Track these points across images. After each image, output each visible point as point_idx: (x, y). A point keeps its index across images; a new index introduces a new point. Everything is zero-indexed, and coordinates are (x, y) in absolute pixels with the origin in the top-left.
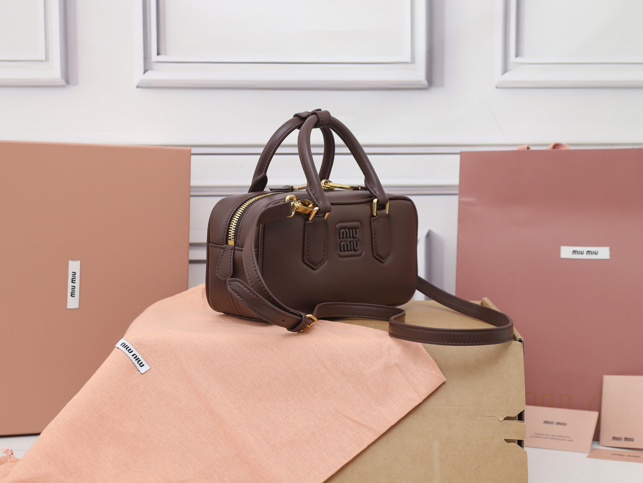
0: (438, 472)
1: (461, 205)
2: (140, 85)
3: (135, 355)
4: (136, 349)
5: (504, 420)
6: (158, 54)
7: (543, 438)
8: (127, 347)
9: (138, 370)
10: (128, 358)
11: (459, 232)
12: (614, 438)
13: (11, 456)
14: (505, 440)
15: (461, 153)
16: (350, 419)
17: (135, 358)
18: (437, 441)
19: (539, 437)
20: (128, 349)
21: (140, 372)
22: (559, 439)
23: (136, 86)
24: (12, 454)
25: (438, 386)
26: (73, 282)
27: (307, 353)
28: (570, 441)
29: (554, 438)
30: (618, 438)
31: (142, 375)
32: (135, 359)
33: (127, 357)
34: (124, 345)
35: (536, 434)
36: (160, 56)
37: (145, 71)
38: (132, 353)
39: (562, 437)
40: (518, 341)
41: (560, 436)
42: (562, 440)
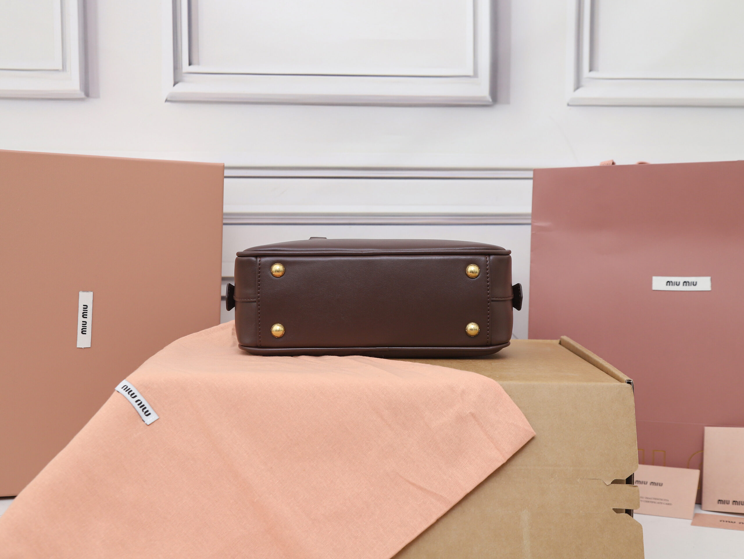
0: (529, 551)
1: (535, 230)
2: (169, 99)
3: (140, 400)
4: (141, 393)
5: (612, 483)
6: (190, 64)
8: (129, 391)
9: (143, 420)
10: (130, 404)
11: (532, 261)
12: (720, 501)
14: (614, 509)
16: (413, 484)
17: (139, 405)
18: (527, 511)
20: (131, 393)
21: (146, 422)
22: (655, 502)
23: (165, 100)
25: (526, 442)
26: (85, 316)
28: (669, 504)
29: (648, 500)
30: (725, 501)
31: (148, 427)
34: (126, 388)
36: (191, 67)
37: (175, 83)
38: (136, 399)
39: (658, 499)
40: (626, 383)
41: (656, 499)
42: (658, 503)
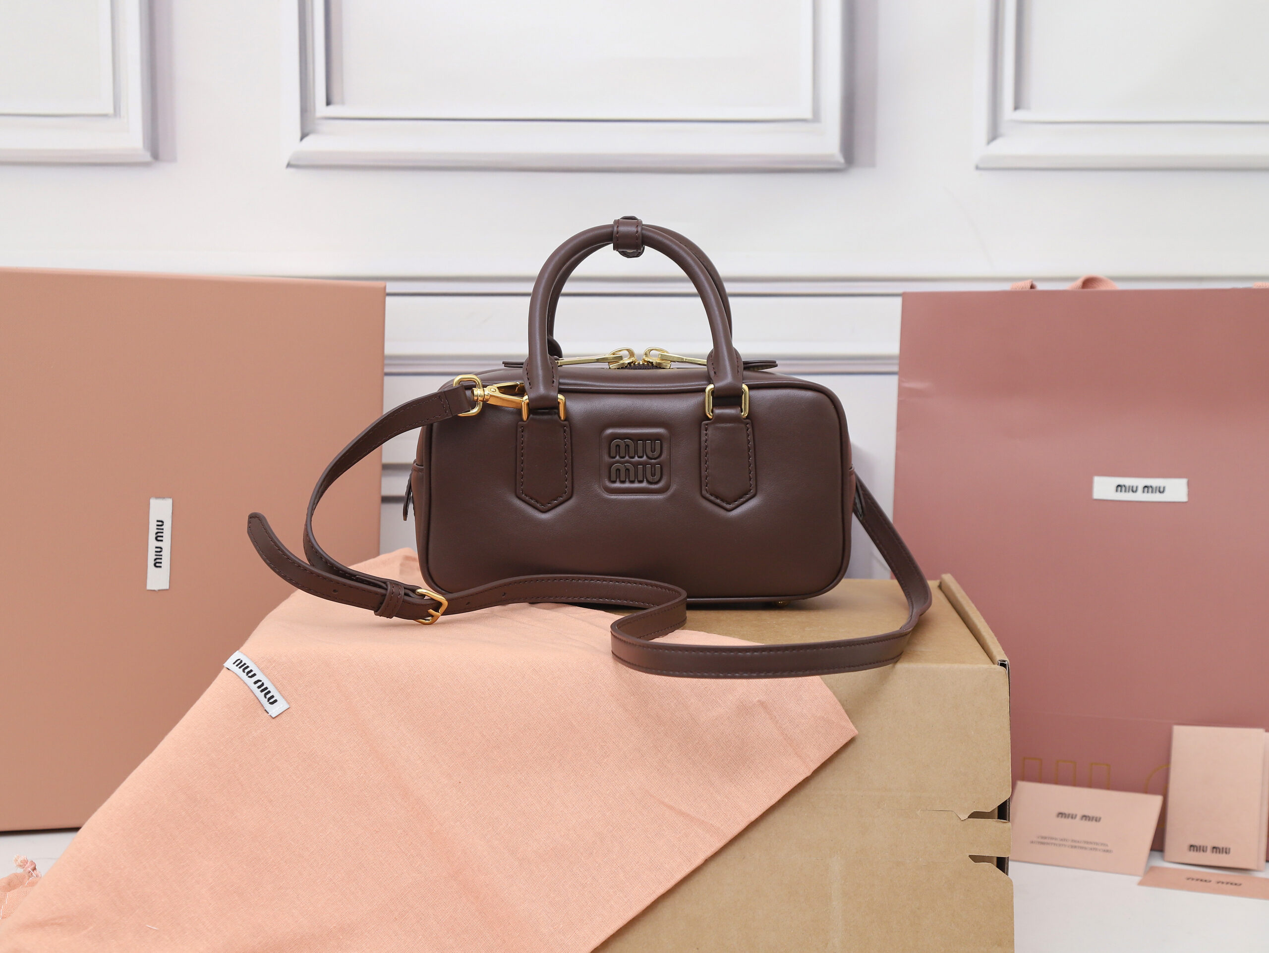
0: (840, 917)
1: (903, 393)
2: (293, 163)
3: (261, 681)
4: (262, 670)
5: (969, 817)
6: (328, 103)
7: (1054, 844)
9: (265, 710)
10: (246, 687)
11: (898, 447)
12: (1192, 847)
13: (32, 874)
14: (970, 856)
15: (904, 295)
16: (671, 808)
17: (259, 687)
18: (839, 858)
19: (1048, 844)
20: (246, 671)
21: (270, 713)
22: (1085, 848)
23: (286, 163)
24: (34, 869)
25: (842, 745)
26: (158, 538)
27: (591, 681)
28: (1107, 851)
29: (1075, 845)
30: (1200, 847)
31: (273, 720)
32: (261, 689)
33: (244, 685)
34: (240, 664)
35: (1042, 838)
36: (331, 107)
37: (303, 137)
38: (255, 679)
39: (1091, 843)
40: (998, 665)
41: (1087, 843)
42: (1091, 849)
